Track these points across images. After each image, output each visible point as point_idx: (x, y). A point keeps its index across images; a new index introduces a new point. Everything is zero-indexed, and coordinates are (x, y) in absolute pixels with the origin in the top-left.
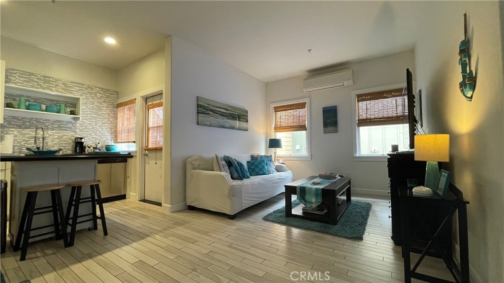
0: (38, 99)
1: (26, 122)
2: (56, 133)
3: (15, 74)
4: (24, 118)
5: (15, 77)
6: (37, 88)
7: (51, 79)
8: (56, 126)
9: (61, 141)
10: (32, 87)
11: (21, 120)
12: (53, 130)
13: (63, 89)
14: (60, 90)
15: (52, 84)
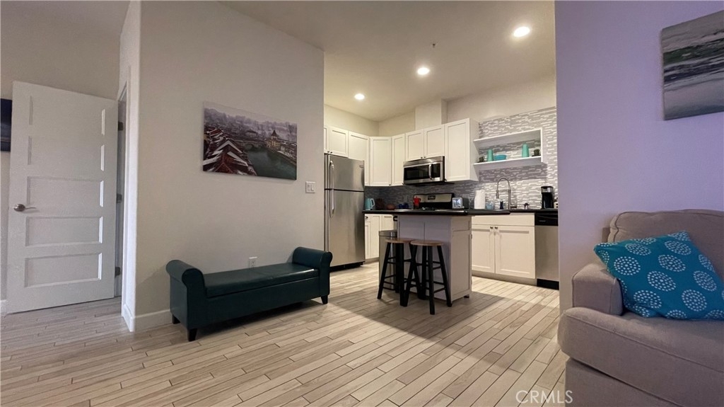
0: (506, 146)
1: (497, 174)
2: (524, 183)
3: (487, 125)
4: (495, 170)
5: (487, 129)
6: (505, 133)
7: (517, 117)
8: (524, 174)
9: (530, 193)
10: (501, 134)
11: (493, 173)
12: (521, 179)
13: (529, 124)
14: (527, 127)
15: (518, 123)
